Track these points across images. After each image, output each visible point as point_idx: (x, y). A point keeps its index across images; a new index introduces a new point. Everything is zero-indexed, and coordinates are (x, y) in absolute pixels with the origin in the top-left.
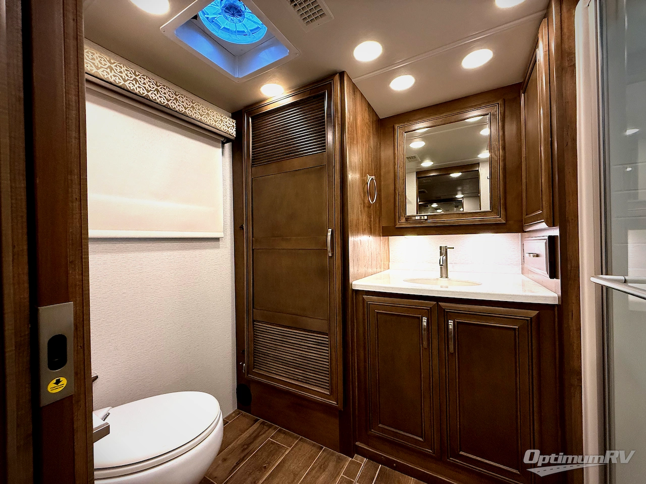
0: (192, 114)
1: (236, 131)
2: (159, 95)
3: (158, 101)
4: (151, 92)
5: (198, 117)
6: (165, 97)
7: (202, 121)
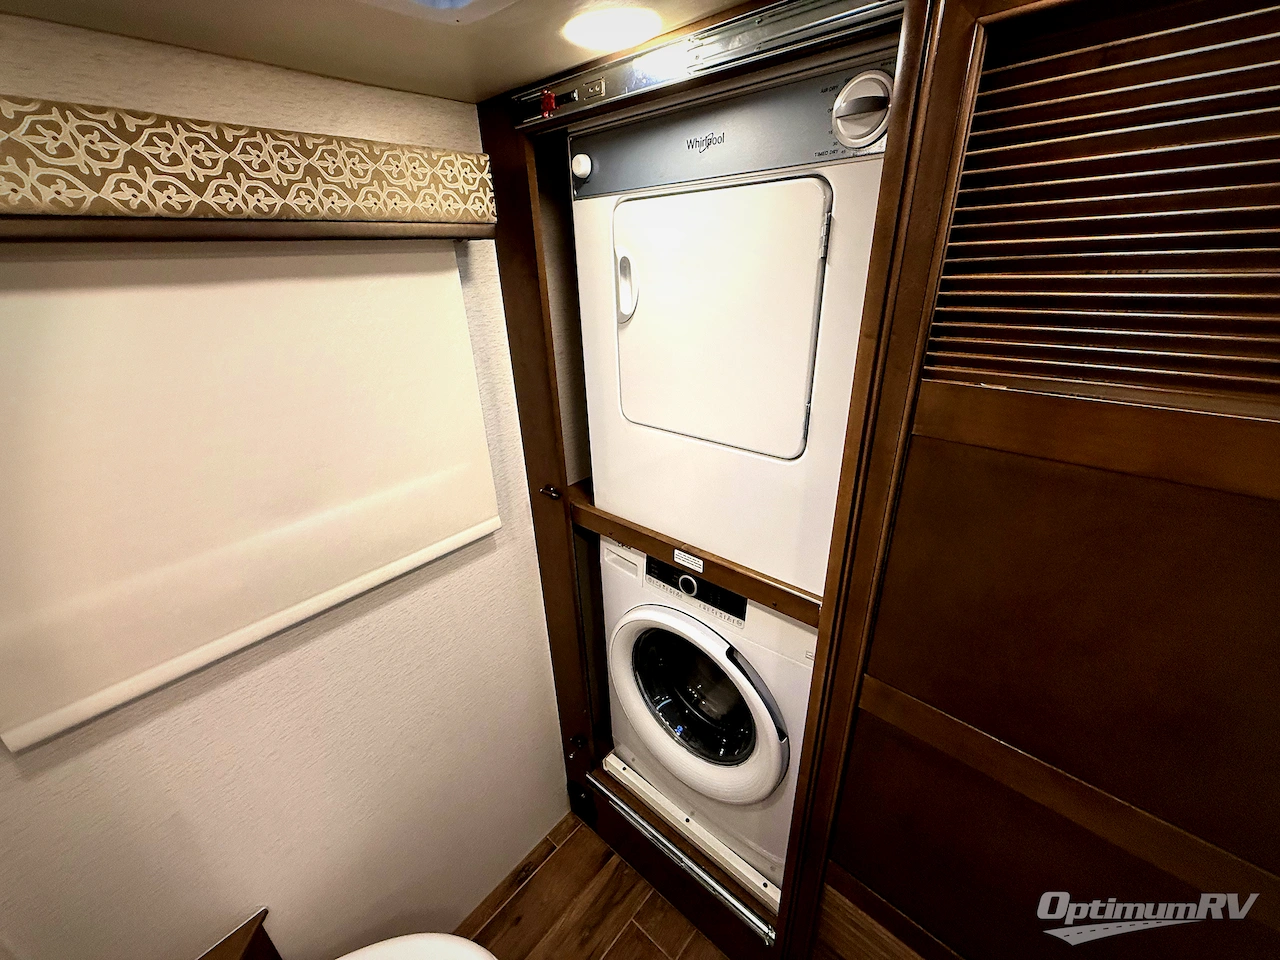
0: (315, 203)
1: (499, 198)
2: (152, 178)
3: (157, 209)
4: (112, 179)
5: (342, 205)
6: (182, 177)
7: (361, 217)
